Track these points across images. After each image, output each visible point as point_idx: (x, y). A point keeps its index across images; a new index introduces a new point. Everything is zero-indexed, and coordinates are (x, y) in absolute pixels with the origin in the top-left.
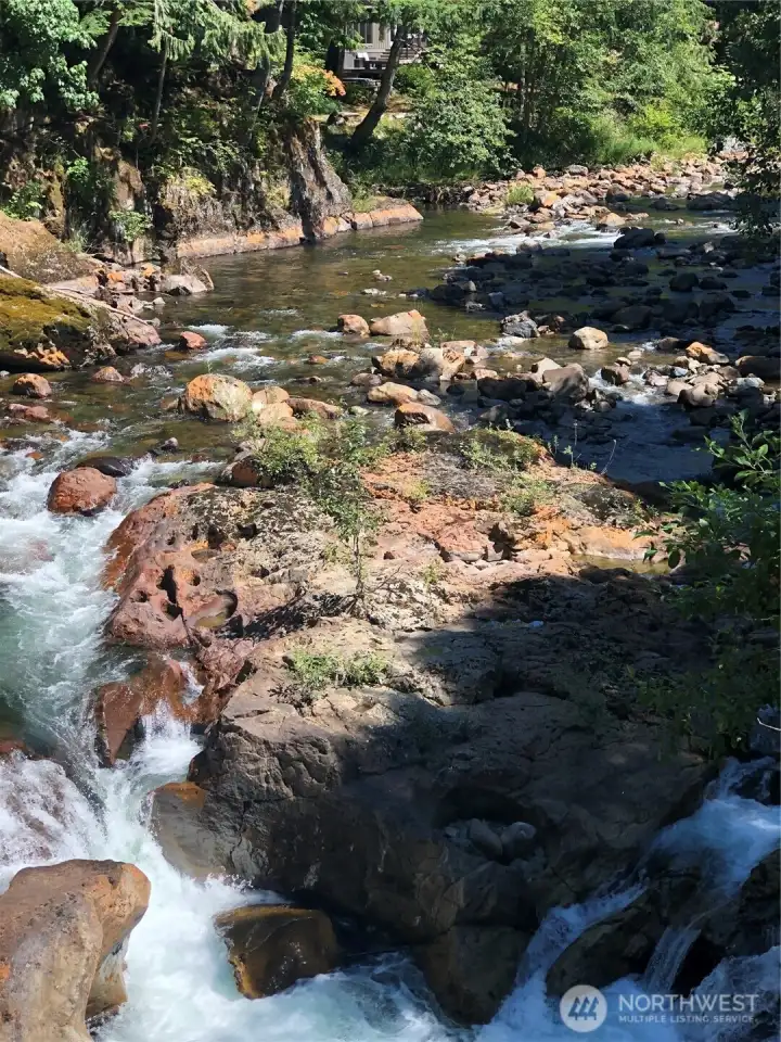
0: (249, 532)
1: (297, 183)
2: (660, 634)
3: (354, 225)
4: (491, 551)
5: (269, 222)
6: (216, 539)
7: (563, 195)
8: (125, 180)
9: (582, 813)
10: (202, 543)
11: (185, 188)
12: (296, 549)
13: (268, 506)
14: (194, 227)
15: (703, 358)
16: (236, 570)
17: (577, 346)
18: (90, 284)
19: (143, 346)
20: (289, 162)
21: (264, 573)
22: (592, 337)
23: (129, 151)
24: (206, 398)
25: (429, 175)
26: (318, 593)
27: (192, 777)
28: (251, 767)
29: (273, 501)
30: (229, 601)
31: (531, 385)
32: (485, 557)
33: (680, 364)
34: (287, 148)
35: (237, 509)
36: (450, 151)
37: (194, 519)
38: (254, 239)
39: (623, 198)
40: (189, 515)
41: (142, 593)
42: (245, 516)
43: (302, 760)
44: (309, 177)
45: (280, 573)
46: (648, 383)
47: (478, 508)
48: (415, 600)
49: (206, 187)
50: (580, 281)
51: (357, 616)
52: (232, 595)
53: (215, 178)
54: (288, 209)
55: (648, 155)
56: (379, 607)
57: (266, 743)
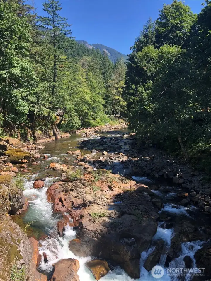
0: (72, 190)
1: (54, 131)
2: (140, 201)
3: (61, 137)
4: (109, 189)
5: (50, 137)
6: (66, 192)
7: (89, 132)
8: (29, 132)
9: (142, 235)
10: (64, 193)
11: (38, 133)
12: (81, 192)
13: (74, 185)
14: (39, 139)
15: (122, 155)
16: (72, 197)
17: (103, 154)
18: (26, 148)
19: (38, 158)
20: (53, 129)
21: (76, 197)
22: (105, 153)
23: (29, 128)
24: (53, 167)
25: (69, 129)
26: (88, 200)
27: (77, 238)
28: (89, 235)
29: (75, 184)
30: (72, 203)
31: (101, 161)
32: (108, 190)
33: (119, 156)
34: (52, 126)
35: (69, 186)
36: (73, 126)
37: (63, 189)
38: (48, 140)
39: (98, 132)
40: (62, 188)
41: (58, 203)
42: (70, 187)
43: (98, 233)
44: (55, 130)
45: (79, 197)
46: (116, 159)
47: (104, 182)
48: (104, 200)
49: (41, 133)
50: (98, 144)
51: (96, 204)
52: (72, 202)
53: (42, 131)
54: (53, 135)
55: (98, 126)
56: (99, 202)
57: (92, 231)
